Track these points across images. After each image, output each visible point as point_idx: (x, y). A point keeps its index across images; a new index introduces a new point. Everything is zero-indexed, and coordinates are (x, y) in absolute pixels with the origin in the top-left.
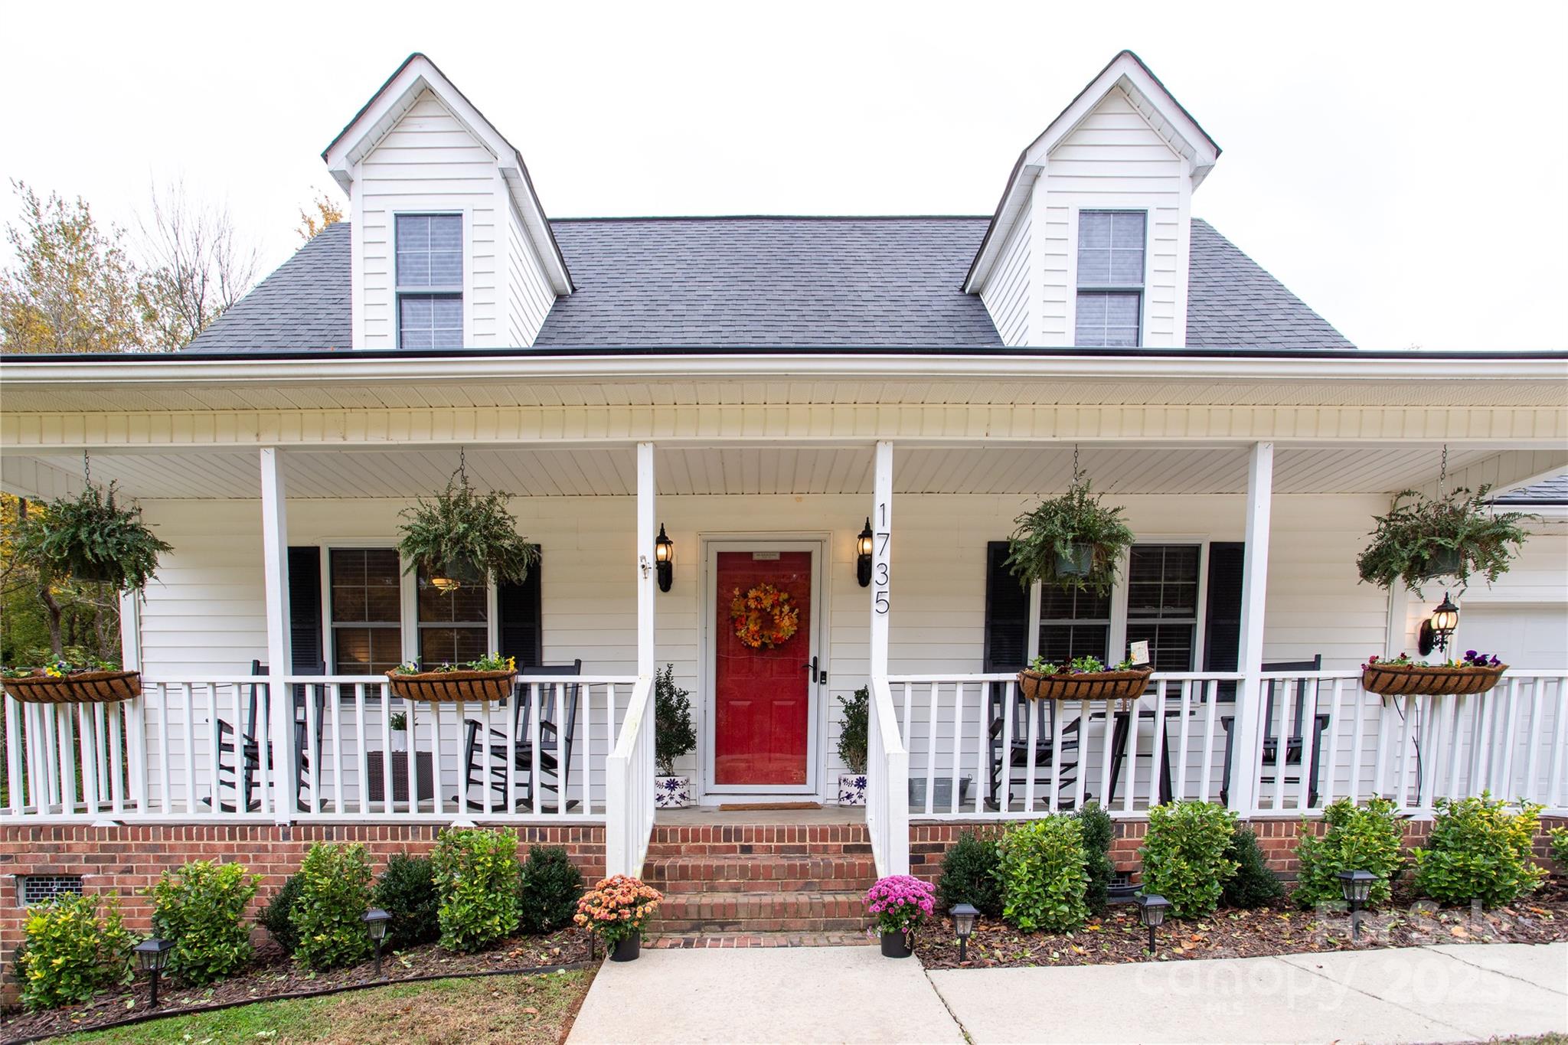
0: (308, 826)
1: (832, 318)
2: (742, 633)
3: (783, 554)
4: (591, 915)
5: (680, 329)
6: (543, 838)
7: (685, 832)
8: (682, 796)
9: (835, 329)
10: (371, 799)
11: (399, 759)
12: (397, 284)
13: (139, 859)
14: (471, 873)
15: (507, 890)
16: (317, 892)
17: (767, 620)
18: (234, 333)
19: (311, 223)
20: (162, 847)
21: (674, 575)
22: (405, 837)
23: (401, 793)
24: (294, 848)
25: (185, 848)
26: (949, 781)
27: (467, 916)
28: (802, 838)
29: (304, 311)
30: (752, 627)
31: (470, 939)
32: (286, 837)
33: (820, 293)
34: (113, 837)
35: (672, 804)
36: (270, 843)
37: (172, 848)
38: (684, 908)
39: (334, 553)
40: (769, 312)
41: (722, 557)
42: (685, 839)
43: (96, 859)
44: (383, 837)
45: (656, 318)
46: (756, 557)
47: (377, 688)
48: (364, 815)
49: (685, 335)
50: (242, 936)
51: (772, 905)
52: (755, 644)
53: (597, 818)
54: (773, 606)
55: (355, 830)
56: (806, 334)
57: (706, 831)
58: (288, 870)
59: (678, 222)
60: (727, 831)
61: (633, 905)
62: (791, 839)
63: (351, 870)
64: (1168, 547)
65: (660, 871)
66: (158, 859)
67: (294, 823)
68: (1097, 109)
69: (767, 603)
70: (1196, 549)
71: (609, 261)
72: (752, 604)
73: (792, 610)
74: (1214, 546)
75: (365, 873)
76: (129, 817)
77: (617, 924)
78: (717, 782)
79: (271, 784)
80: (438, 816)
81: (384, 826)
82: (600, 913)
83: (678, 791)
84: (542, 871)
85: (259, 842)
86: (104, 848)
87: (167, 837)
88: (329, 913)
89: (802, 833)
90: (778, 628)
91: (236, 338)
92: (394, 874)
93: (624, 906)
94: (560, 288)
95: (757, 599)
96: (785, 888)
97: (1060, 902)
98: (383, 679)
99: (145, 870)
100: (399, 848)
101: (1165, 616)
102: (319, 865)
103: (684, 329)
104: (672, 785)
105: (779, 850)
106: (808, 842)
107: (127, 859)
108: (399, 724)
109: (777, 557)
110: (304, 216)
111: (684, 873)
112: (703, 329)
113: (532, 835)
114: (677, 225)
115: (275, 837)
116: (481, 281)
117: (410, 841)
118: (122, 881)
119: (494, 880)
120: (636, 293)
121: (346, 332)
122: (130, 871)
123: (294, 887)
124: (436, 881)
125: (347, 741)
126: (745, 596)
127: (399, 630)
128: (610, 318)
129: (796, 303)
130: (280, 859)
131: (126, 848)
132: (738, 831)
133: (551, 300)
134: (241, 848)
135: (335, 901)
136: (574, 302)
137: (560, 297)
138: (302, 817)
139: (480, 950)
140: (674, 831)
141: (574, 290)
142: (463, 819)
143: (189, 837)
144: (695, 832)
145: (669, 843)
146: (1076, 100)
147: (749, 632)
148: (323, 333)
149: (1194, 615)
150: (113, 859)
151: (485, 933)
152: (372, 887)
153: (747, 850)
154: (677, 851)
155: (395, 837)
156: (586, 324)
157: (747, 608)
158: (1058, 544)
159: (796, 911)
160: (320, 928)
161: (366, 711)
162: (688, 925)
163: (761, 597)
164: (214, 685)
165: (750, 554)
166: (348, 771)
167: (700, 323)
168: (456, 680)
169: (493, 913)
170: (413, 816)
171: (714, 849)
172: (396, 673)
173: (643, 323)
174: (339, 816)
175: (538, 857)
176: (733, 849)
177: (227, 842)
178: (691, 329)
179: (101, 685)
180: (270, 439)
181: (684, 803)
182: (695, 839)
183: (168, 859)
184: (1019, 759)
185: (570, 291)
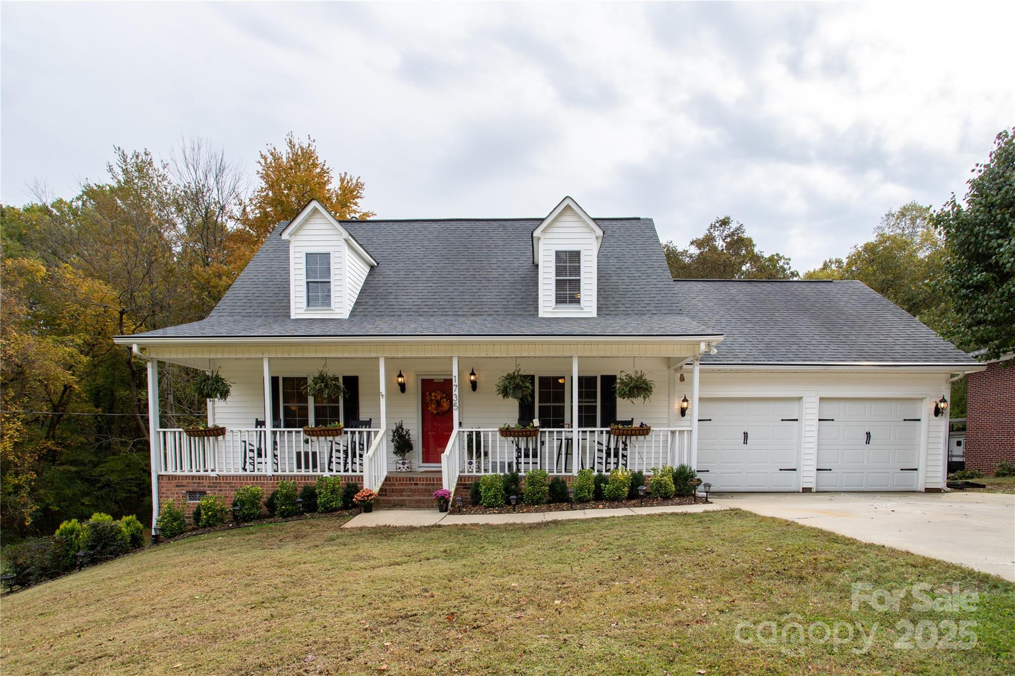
0: (278, 476)
1: (477, 279)
2: (430, 408)
3: (445, 380)
4: (357, 499)
5: (416, 285)
6: (352, 480)
7: (396, 478)
8: (408, 467)
9: (477, 284)
10: (298, 468)
11: (307, 454)
12: (307, 278)
13: (224, 487)
14: (326, 489)
15: (337, 494)
16: (282, 494)
17: (439, 404)
18: (245, 286)
19: (265, 159)
20: (232, 483)
21: (406, 387)
22: (308, 480)
23: (307, 467)
24: (273, 483)
25: (239, 483)
26: (504, 463)
27: (325, 501)
28: (434, 481)
29: (271, 274)
30: (433, 406)
31: (326, 509)
32: (271, 480)
33: (476, 265)
34: (216, 480)
35: (404, 470)
36: (265, 482)
37: (235, 483)
38: (390, 501)
39: (284, 379)
40: (453, 276)
41: (424, 381)
42: (396, 481)
43: (211, 487)
44: (301, 480)
45: (409, 279)
46: (435, 381)
47: (299, 432)
48: (295, 473)
49: (418, 288)
50: (260, 508)
51: (416, 500)
52: (435, 412)
53: (361, 474)
54: (441, 399)
55: (291, 477)
56: (464, 288)
57: (403, 478)
58: (271, 491)
59: (427, 223)
60: (410, 478)
61: (368, 496)
62: (430, 481)
63: (292, 488)
64: (585, 377)
65: (386, 490)
66: (231, 487)
67: (273, 475)
68: (561, 214)
69: (439, 397)
70: (595, 378)
71: (394, 246)
72: (433, 398)
73: (447, 400)
74: (602, 377)
75: (296, 490)
76: (220, 473)
77: (364, 501)
78: (423, 462)
79: (266, 463)
80: (319, 473)
81: (301, 476)
82: (359, 498)
83: (406, 466)
84: (350, 489)
85: (262, 481)
86: (213, 483)
87: (233, 480)
88: (285, 500)
89: (433, 479)
90: (442, 406)
91: (246, 289)
92: (304, 490)
93: (366, 496)
94: (372, 265)
95: (435, 396)
96: (424, 496)
97: (492, 498)
98: (301, 429)
99: (226, 490)
100: (307, 483)
101: (585, 402)
102: (282, 487)
103: (418, 285)
104: (404, 464)
105: (426, 484)
106: (435, 482)
107: (220, 487)
108: (307, 442)
109: (442, 381)
110: (262, 155)
111: (393, 491)
112: (426, 285)
113: (348, 479)
114: (426, 224)
115: (267, 480)
116: (337, 277)
117: (310, 481)
118: (219, 494)
119: (333, 491)
120: (402, 265)
121: (288, 286)
122: (221, 490)
123: (274, 495)
124: (316, 491)
125: (290, 447)
126: (430, 395)
127: (307, 407)
128: (390, 279)
129: (465, 270)
130: (269, 487)
131: (220, 483)
132: (413, 478)
133: (368, 270)
134: (256, 483)
135: (288, 497)
136: (377, 270)
137: (372, 267)
138: (275, 473)
139: (329, 512)
140: (393, 478)
141: (378, 264)
142: (327, 474)
143: (240, 480)
144: (400, 478)
145: (392, 482)
146: (555, 209)
147: (432, 408)
148: (279, 286)
149: (596, 402)
150: (216, 487)
151: (331, 507)
152: (298, 493)
153: (416, 484)
154: (394, 485)
155: (305, 480)
156: (381, 282)
157: (431, 400)
158: (508, 389)
159: (423, 501)
160: (283, 505)
161: (296, 436)
162: (391, 505)
163: (436, 395)
164: (248, 431)
165: (433, 380)
166: (290, 458)
167: (424, 282)
168: (324, 431)
169: (333, 501)
170: (311, 473)
171: (406, 484)
172: (305, 428)
173: (402, 282)
174: (287, 473)
175: (348, 485)
176: (412, 484)
177: (252, 481)
178: (421, 285)
179: (215, 432)
180: (267, 355)
181: (409, 470)
182: (400, 481)
183: (233, 487)
184: (527, 456)
185: (376, 265)
